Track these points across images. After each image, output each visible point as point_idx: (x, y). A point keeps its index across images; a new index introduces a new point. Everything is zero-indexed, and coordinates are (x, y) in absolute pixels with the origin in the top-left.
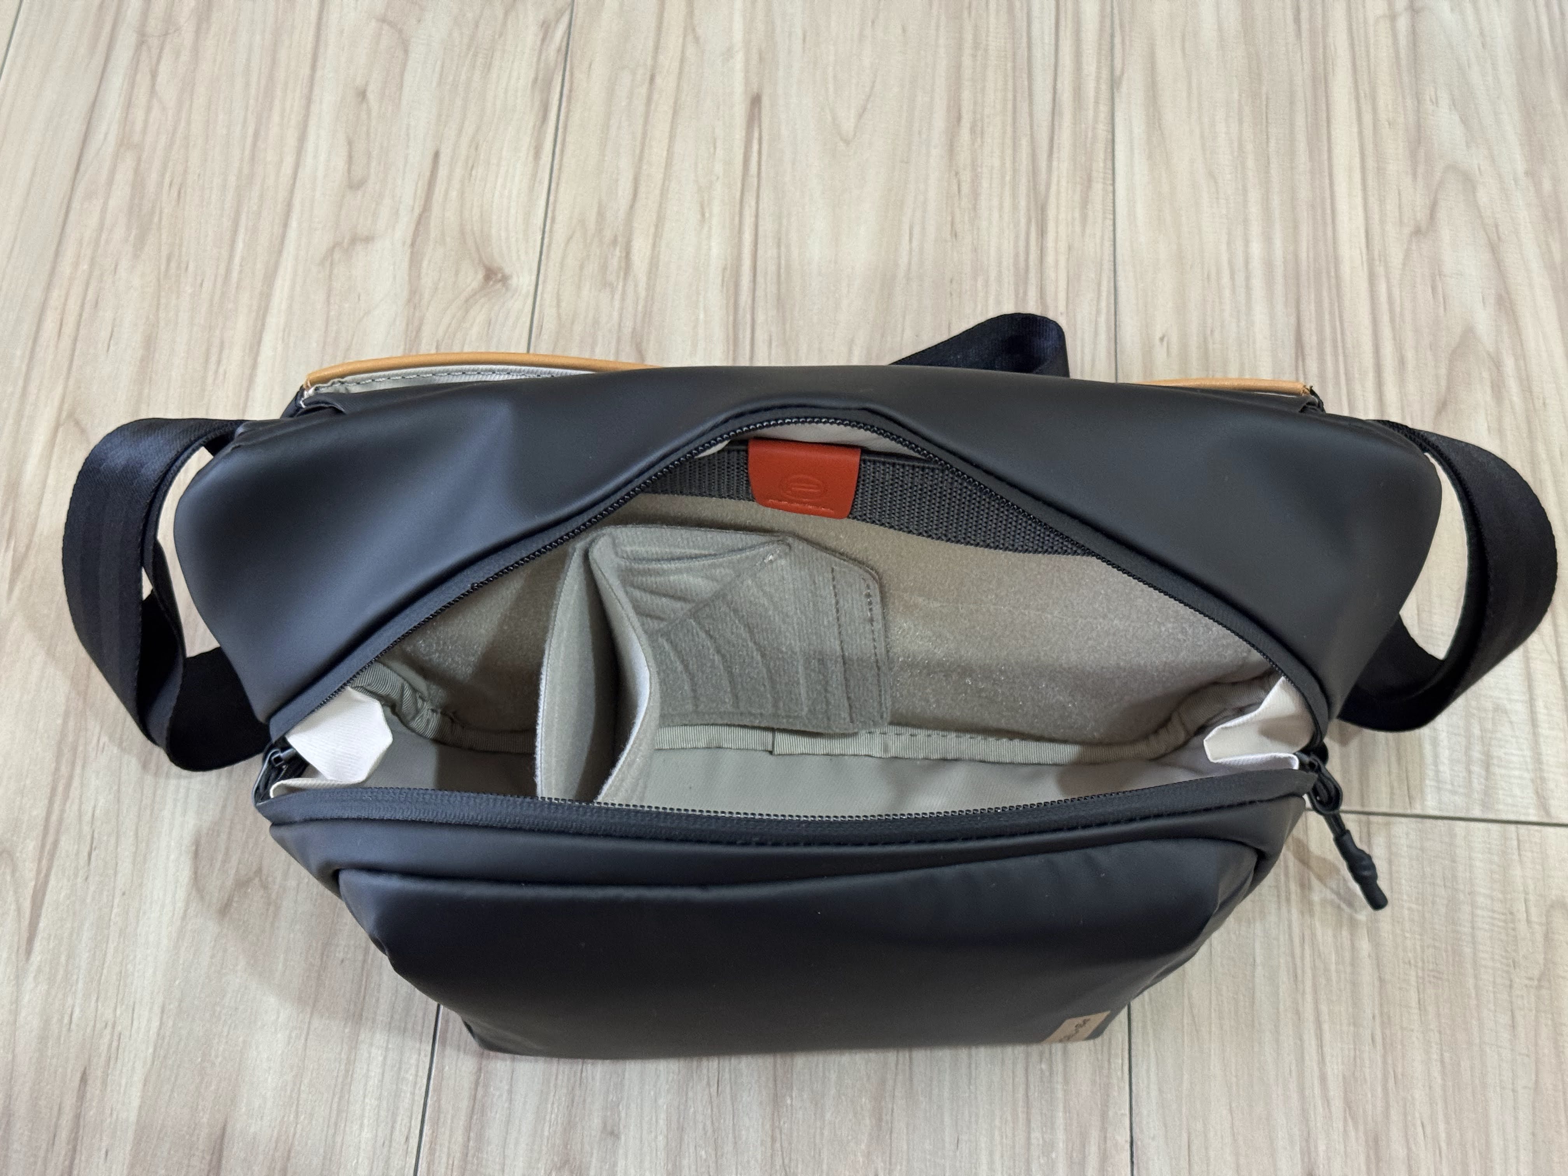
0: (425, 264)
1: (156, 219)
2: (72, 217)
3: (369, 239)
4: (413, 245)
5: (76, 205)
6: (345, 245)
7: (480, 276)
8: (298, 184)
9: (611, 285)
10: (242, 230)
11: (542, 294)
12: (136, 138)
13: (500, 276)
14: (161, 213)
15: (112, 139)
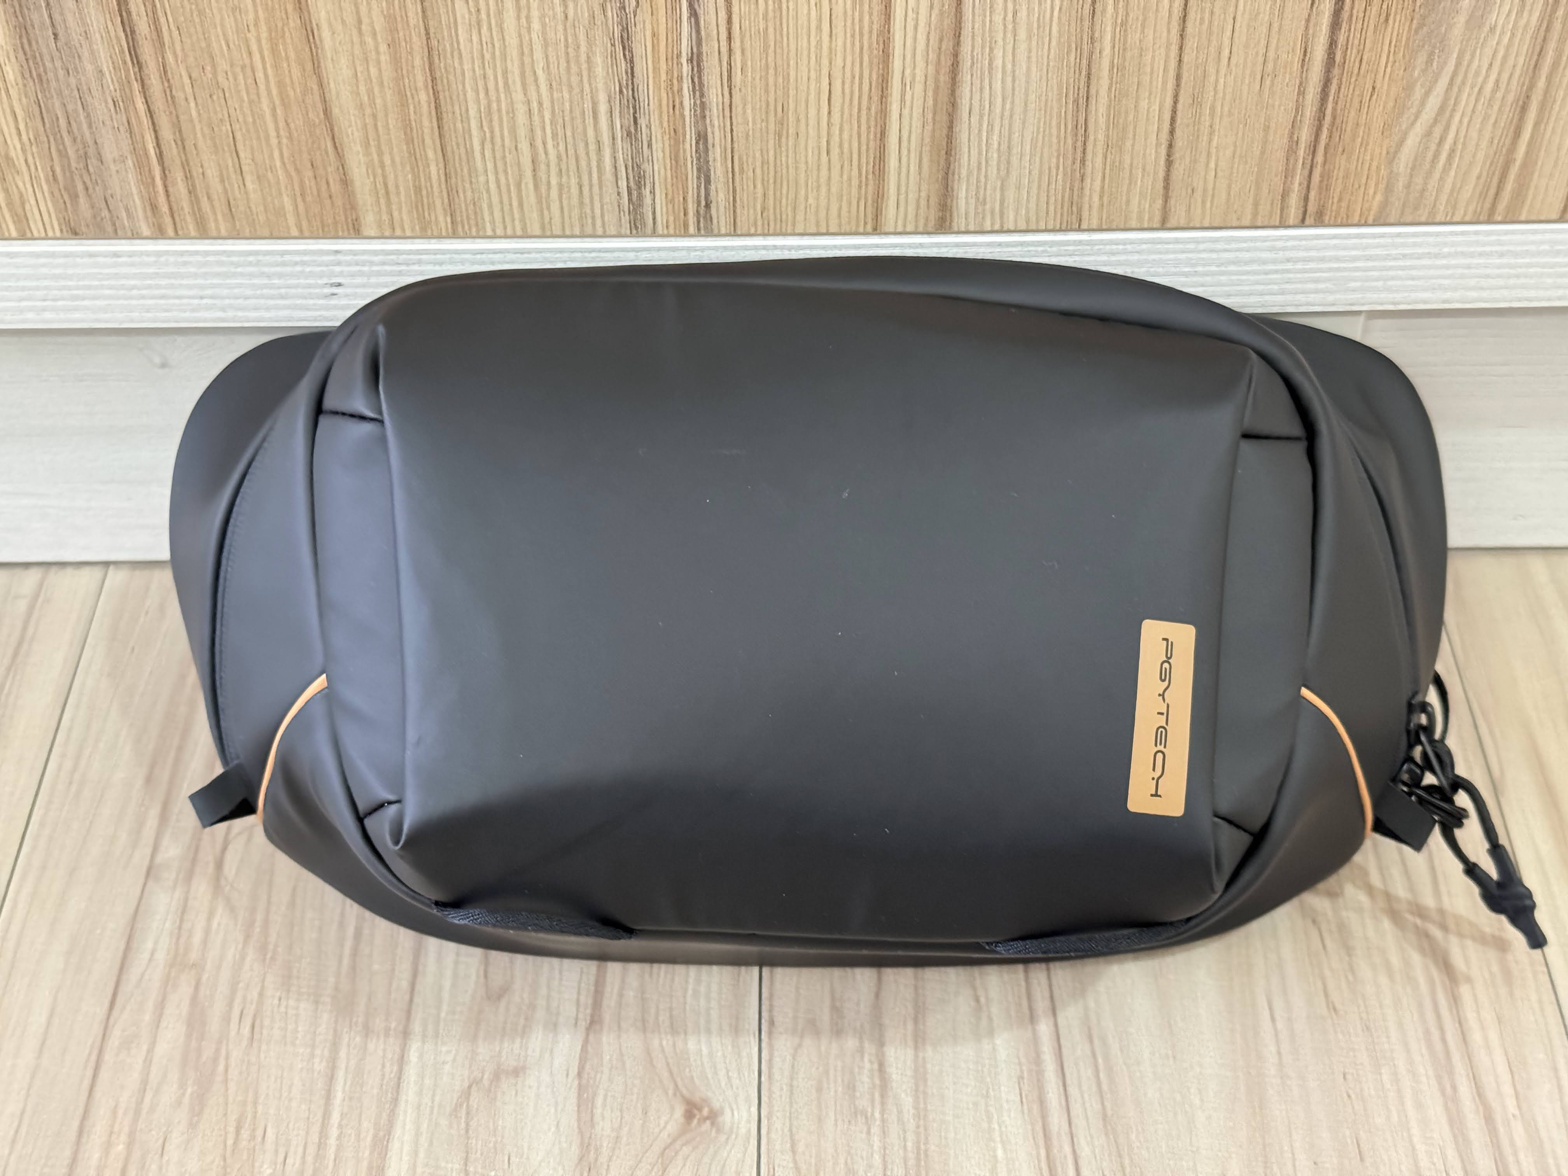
0: (599, 1101)
1: (221, 1068)
2: (104, 1075)
3: (517, 1072)
4: (579, 1075)
5: (108, 1057)
6: (486, 1082)
7: (679, 1112)
8: (417, 1000)
9: (864, 1113)
10: (340, 1074)
11: (768, 1133)
12: (194, 956)
13: (705, 1112)
14: (227, 1058)
15: (161, 957)
